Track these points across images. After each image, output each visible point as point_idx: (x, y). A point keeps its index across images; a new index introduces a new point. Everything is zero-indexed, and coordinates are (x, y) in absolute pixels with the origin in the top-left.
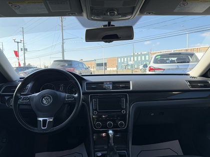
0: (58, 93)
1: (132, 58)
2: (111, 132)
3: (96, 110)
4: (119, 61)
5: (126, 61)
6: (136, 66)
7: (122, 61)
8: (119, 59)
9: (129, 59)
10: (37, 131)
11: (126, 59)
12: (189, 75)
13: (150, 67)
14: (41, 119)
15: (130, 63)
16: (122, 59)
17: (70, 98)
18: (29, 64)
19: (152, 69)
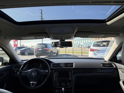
0: (39, 70)
1: (82, 41)
2: (63, 89)
3: (57, 78)
4: (75, 43)
5: (78, 42)
6: (85, 46)
7: (77, 43)
8: (75, 42)
9: (80, 41)
10: (29, 88)
11: (78, 41)
12: (104, 59)
13: (91, 49)
14: (31, 82)
15: (81, 44)
16: (77, 41)
17: (44, 72)
18: (23, 45)
19: (92, 50)
